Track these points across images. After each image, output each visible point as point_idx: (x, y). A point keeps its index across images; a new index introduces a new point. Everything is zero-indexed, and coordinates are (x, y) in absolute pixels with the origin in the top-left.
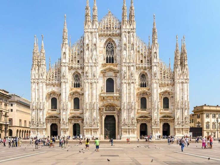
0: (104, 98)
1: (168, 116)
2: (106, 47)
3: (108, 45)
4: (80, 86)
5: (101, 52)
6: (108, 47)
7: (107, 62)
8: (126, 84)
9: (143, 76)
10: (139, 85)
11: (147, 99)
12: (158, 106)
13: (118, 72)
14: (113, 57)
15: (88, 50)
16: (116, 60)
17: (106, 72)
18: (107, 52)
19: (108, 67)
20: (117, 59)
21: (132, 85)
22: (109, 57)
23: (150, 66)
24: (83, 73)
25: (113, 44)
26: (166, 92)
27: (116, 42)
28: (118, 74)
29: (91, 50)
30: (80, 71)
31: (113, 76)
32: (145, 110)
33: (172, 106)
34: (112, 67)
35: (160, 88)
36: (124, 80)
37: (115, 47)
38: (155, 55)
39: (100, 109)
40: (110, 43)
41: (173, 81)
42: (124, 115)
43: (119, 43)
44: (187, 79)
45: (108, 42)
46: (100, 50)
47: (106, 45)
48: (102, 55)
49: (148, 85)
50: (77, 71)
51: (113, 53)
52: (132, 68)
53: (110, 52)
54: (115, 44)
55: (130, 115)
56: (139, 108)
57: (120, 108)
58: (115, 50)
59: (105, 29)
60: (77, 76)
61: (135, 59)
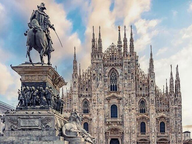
0: (109, 123)
1: (164, 139)
2: (110, 76)
3: (112, 74)
4: (89, 112)
5: (105, 80)
6: (112, 76)
7: (111, 90)
8: (127, 110)
9: (142, 102)
10: (139, 111)
11: (146, 123)
12: (155, 130)
13: (121, 99)
14: (116, 85)
15: (95, 79)
16: (118, 88)
17: (110, 99)
18: (111, 80)
19: (112, 94)
20: (120, 87)
21: (133, 110)
22: (112, 85)
23: (148, 93)
24: (91, 100)
25: (116, 73)
26: (162, 117)
27: (118, 72)
28: (121, 101)
29: (97, 79)
30: (88, 99)
31: (117, 102)
32: (145, 134)
33: (168, 130)
34: (115, 94)
35: (157, 114)
36: (126, 106)
37: (118, 76)
38: (152, 83)
39: (106, 132)
40: (113, 72)
41: (168, 107)
42: (127, 138)
43: (121, 72)
44: (180, 106)
45: (112, 71)
46: (105, 79)
47: (110, 74)
48: (107, 83)
49: (147, 111)
50: (86, 99)
51: (116, 81)
52: (132, 96)
53: (113, 81)
54: (118, 73)
55: (131, 138)
56: (139, 132)
57: (123, 132)
58: (118, 79)
59: (109, 59)
60: (86, 103)
61: (135, 87)
